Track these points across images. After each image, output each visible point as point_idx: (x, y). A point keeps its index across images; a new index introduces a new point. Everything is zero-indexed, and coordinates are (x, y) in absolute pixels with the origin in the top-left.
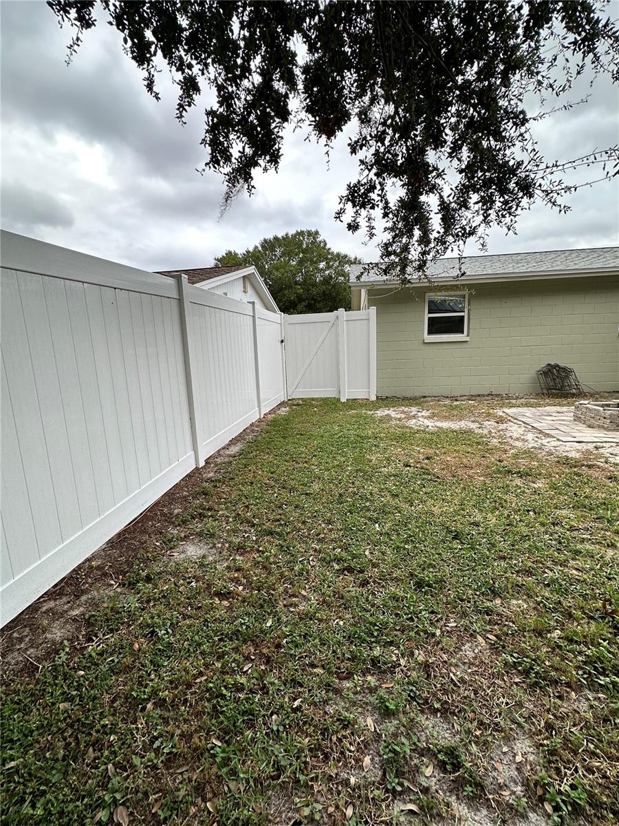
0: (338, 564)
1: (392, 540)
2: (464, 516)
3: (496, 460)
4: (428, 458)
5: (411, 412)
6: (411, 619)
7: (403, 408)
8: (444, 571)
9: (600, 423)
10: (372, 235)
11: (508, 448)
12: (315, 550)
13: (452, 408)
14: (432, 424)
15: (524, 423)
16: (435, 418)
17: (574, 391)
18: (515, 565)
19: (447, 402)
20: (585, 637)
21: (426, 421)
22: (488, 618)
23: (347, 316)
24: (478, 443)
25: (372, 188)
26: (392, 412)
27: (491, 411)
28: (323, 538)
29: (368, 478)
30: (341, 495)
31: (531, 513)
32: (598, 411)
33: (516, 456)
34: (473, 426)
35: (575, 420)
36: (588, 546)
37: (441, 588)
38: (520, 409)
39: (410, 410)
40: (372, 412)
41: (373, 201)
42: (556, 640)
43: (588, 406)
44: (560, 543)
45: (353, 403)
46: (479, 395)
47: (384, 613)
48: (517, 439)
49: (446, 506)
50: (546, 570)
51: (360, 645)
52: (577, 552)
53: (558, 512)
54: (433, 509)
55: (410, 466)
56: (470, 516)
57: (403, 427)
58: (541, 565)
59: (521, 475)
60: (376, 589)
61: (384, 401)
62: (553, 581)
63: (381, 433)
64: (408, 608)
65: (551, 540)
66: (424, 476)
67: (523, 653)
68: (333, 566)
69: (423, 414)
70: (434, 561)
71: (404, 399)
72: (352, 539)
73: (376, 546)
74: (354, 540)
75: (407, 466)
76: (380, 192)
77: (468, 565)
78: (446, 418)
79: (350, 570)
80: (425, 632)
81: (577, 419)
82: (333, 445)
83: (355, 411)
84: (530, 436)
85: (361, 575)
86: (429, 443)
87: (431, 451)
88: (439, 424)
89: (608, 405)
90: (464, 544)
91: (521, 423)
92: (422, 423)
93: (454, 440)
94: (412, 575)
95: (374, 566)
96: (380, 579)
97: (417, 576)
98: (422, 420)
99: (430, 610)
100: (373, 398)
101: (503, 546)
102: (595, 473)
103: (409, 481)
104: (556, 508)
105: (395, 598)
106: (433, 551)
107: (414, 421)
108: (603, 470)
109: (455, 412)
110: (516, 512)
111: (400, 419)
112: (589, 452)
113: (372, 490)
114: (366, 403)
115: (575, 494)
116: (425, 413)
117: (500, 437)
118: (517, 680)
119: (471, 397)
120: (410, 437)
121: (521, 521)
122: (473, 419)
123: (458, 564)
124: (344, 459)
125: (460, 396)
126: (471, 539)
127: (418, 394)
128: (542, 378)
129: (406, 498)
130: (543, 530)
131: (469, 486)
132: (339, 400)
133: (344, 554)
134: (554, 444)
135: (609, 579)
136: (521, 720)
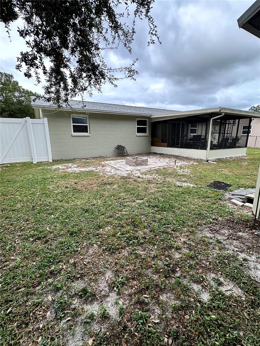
0: (32, 238)
1: (60, 220)
2: (89, 203)
3: (101, 180)
4: (76, 184)
5: (69, 166)
6: (68, 248)
7: (65, 164)
8: (82, 225)
9: (132, 164)
10: (39, 82)
11: (105, 175)
12: (19, 236)
13: (86, 163)
14: (78, 170)
15: (111, 166)
16: (79, 167)
17: (126, 154)
18: (107, 215)
19: (84, 160)
20: (127, 231)
21: (75, 169)
22: (97, 237)
23: (31, 121)
24: (95, 175)
25: (36, 58)
26: (60, 167)
27: (100, 163)
28: (23, 229)
29: (48, 196)
30: (33, 207)
31: (112, 197)
32: (132, 160)
33: (108, 178)
34: (94, 169)
35: (126, 164)
36: (128, 203)
37: (80, 232)
38: (110, 161)
39: (68, 165)
40: (51, 167)
41: (37, 65)
42: (119, 236)
43: (129, 159)
44: (120, 204)
45: (40, 164)
46: (96, 157)
47: (56, 251)
48: (109, 172)
49: (83, 201)
50: (116, 214)
51: (45, 268)
52: (125, 206)
53: (120, 194)
54: (77, 203)
55: (68, 188)
56: (92, 202)
57: (65, 172)
58: (115, 213)
59: (109, 184)
60: (52, 242)
61: (56, 162)
62: (119, 217)
63: (54, 176)
64: (67, 244)
65: (118, 204)
66: (74, 191)
67: (109, 244)
68: (30, 240)
69: (74, 166)
70: (78, 223)
71: (66, 160)
72: (40, 225)
73: (52, 224)
74: (41, 225)
75: (67, 188)
76: (40, 61)
77: (91, 221)
78: (83, 167)
79: (39, 239)
80: (74, 251)
81: (127, 163)
82: (29, 184)
83: (41, 167)
84: (113, 171)
85: (44, 239)
86: (76, 177)
87: (77, 180)
88: (81, 169)
89: (134, 158)
90: (89, 213)
91: (110, 166)
92: (73, 170)
93: (86, 175)
94: (68, 231)
95: (51, 233)
96: (54, 238)
97: (70, 231)
98: (74, 168)
99: (76, 242)
100: (51, 161)
101: (103, 210)
102: (130, 180)
103: (68, 194)
104: (119, 193)
105: (61, 243)
106: (77, 219)
107: (70, 169)
108: (133, 179)
109: (87, 164)
110: (107, 197)
111: (64, 169)
112: (129, 174)
113: (50, 201)
114: (47, 163)
115: (125, 188)
116: (75, 166)
117: (103, 172)
118: (107, 254)
119: (94, 158)
120: (68, 176)
121: (109, 200)
122: (94, 166)
123: (87, 221)
124: (35, 190)
125: (89, 158)
126: (92, 210)
127: (71, 158)
128: (117, 150)
129: (66, 201)
130: (116, 201)
131: (92, 191)
132: (32, 163)
133: (36, 233)
134: (120, 172)
135: (133, 212)
136: (108, 266)
